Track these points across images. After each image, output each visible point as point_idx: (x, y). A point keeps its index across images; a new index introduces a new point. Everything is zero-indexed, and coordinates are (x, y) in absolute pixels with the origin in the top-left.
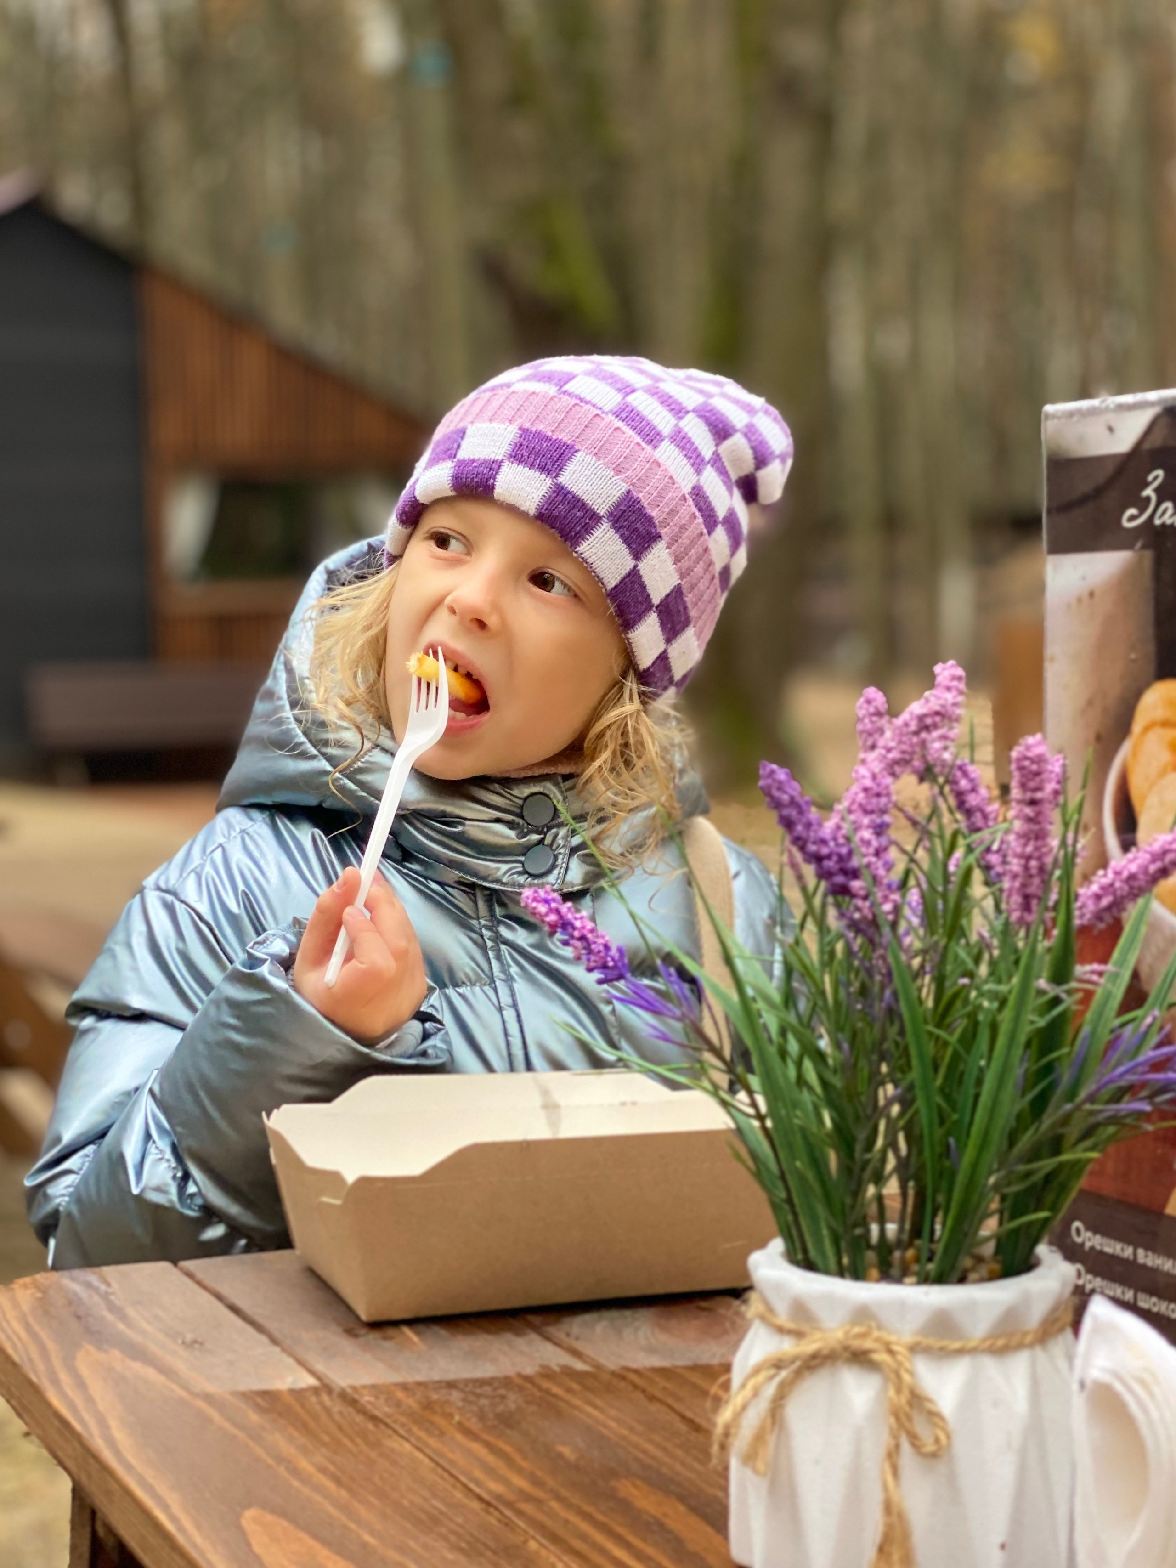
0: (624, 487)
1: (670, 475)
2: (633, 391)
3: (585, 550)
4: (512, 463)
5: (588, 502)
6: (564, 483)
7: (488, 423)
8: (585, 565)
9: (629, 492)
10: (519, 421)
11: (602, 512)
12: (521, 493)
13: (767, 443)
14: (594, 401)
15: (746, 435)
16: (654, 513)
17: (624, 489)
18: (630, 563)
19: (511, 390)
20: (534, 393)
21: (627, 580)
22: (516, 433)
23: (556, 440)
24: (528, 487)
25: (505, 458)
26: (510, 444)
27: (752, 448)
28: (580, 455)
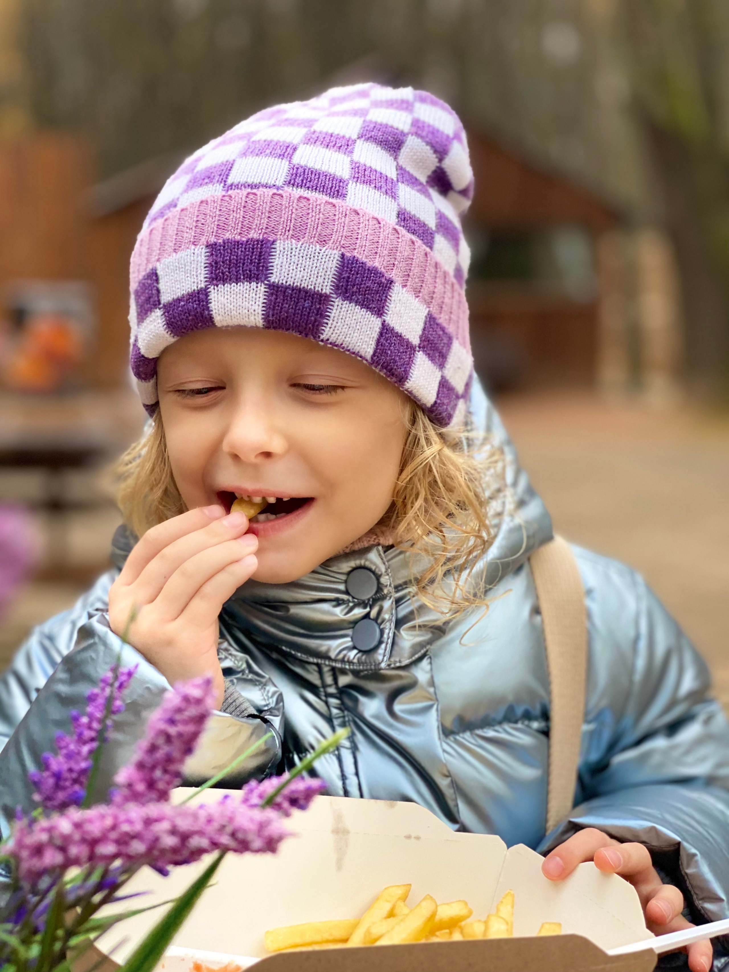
0: (336, 254)
1: (371, 216)
2: (295, 149)
3: (330, 334)
4: (217, 286)
5: (309, 287)
6: (277, 281)
7: (174, 254)
8: (335, 348)
9: (343, 255)
10: (203, 240)
11: (327, 290)
12: (240, 311)
13: (438, 131)
14: (264, 181)
15: (417, 135)
16: (377, 263)
17: (336, 256)
18: (375, 323)
19: (179, 208)
20: (202, 202)
21: (382, 340)
22: (206, 253)
23: (247, 242)
24: (244, 303)
25: (208, 283)
26: (205, 267)
27: (428, 143)
28: (279, 245)
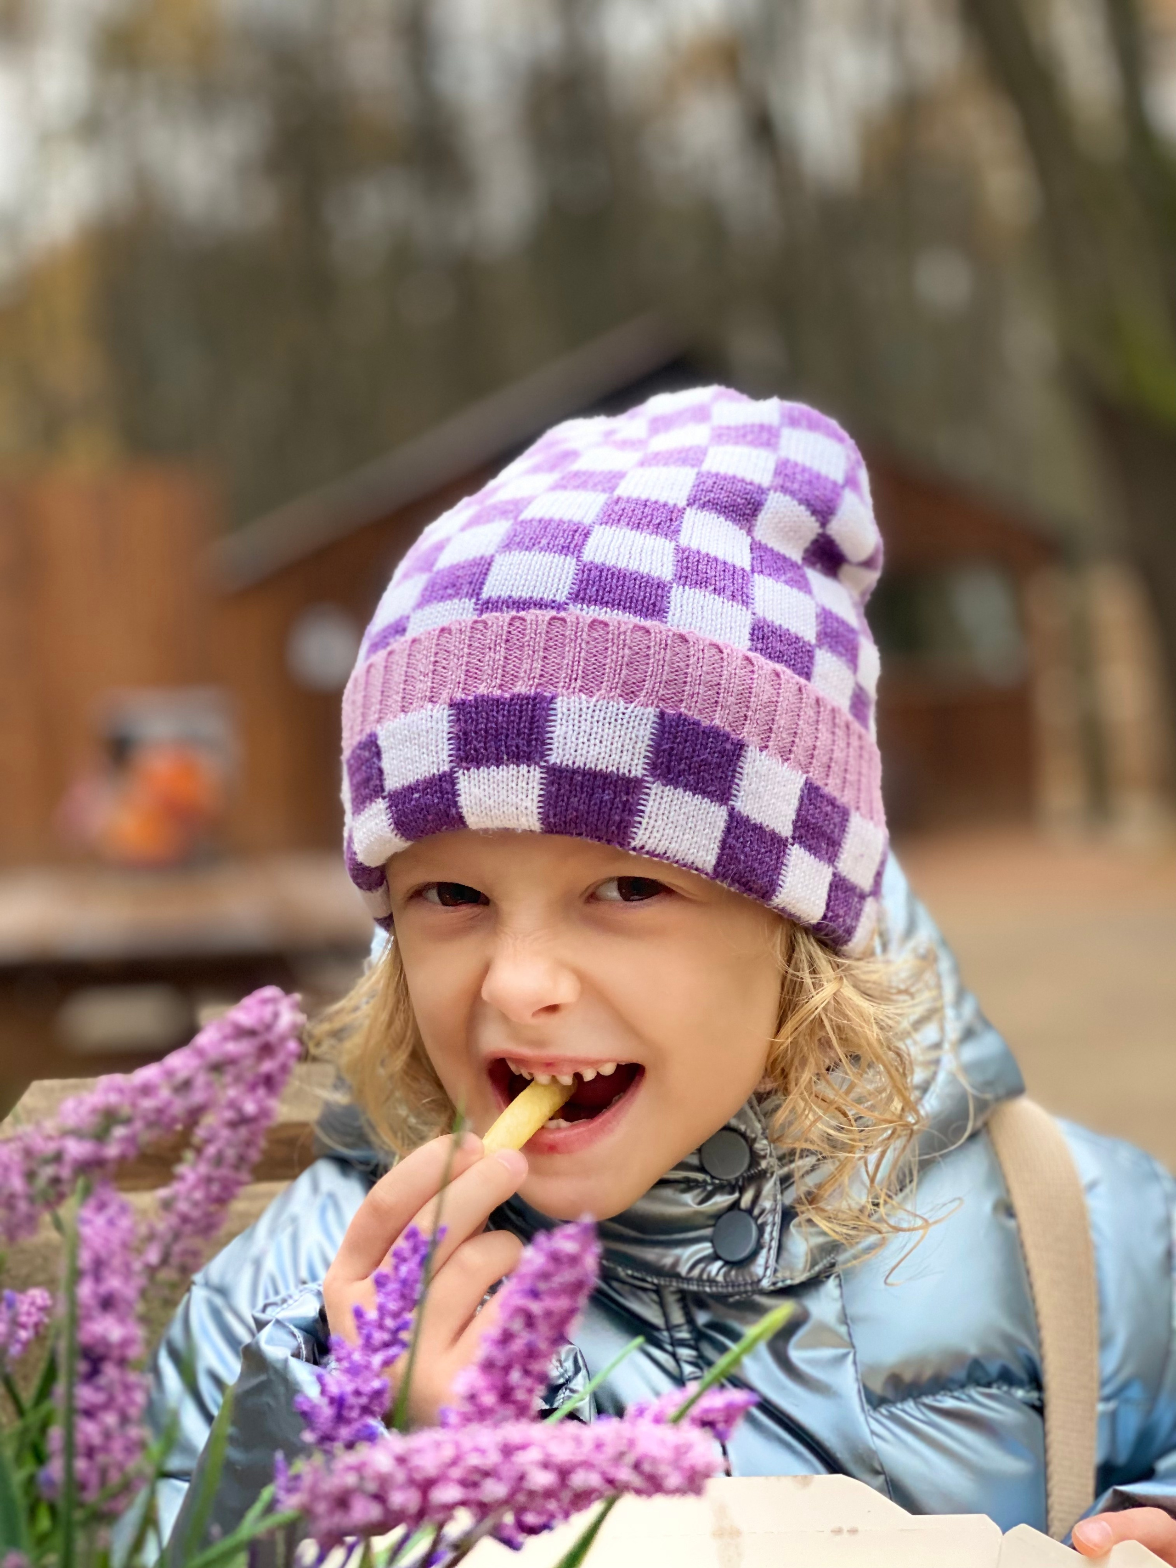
0: (651, 712)
1: (707, 642)
2: (587, 535)
3: (645, 838)
4: (468, 769)
5: (609, 769)
6: (558, 762)
7: (402, 715)
8: (656, 859)
9: (662, 715)
10: (445, 696)
11: (638, 771)
12: (505, 809)
13: (818, 476)
14: (537, 596)
15: (784, 489)
16: (719, 720)
17: (651, 716)
18: (718, 815)
19: (410, 635)
20: (443, 630)
21: (730, 840)
22: (450, 716)
23: (512, 699)
24: (511, 796)
25: (453, 764)
26: (449, 739)
27: (801, 502)
28: (561, 705)
